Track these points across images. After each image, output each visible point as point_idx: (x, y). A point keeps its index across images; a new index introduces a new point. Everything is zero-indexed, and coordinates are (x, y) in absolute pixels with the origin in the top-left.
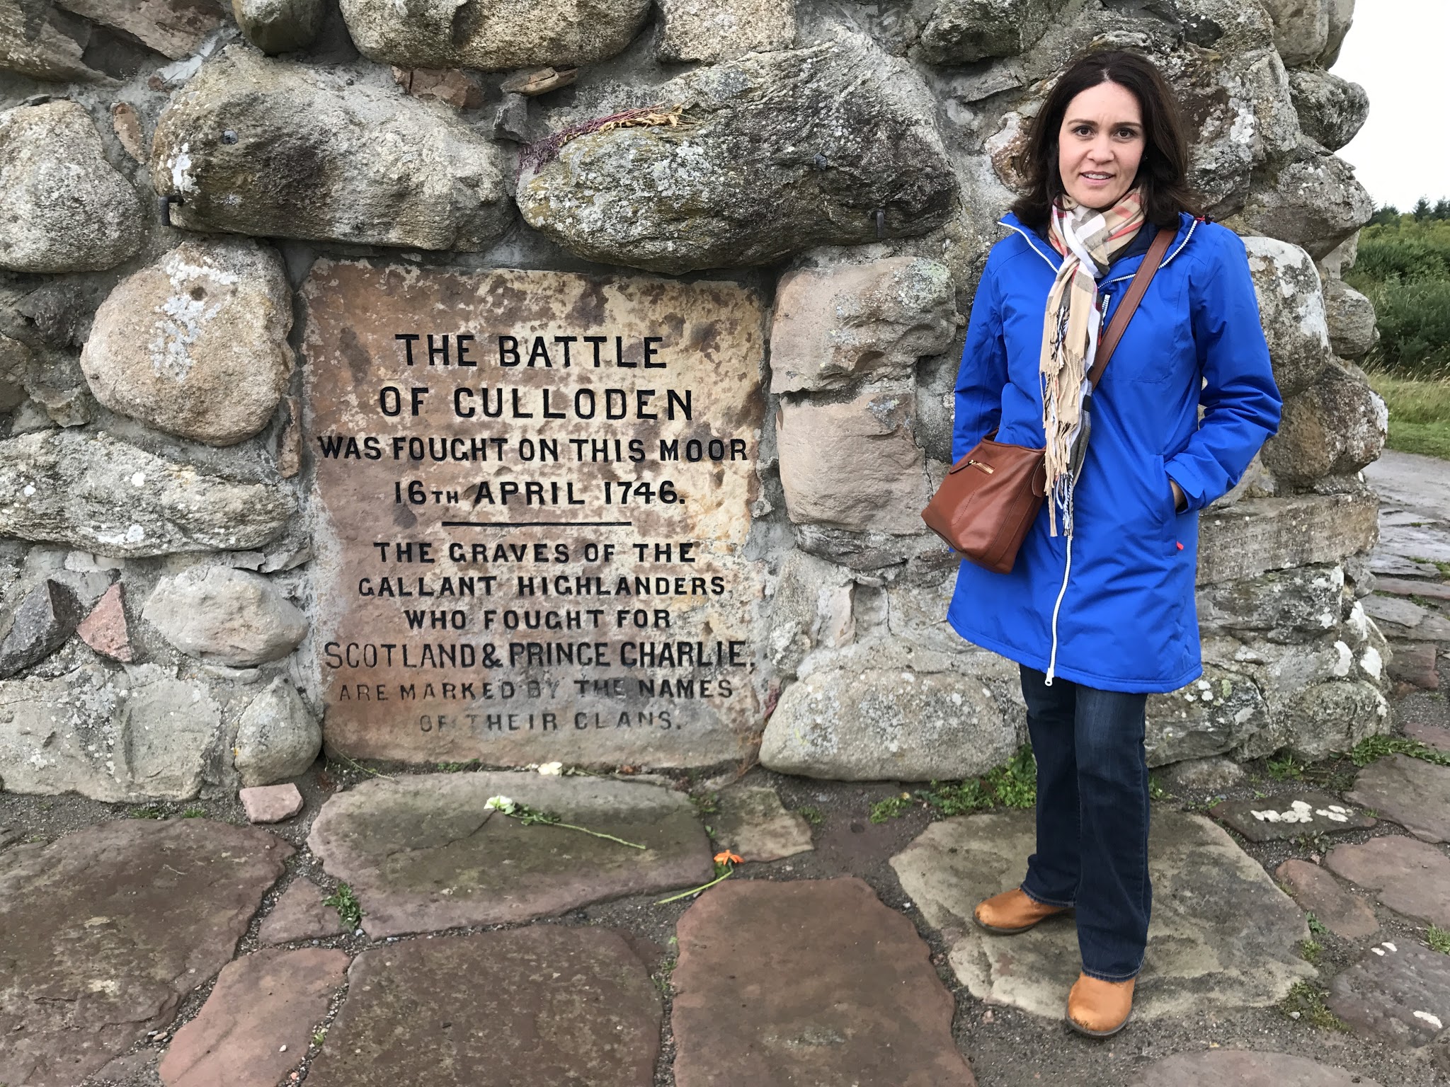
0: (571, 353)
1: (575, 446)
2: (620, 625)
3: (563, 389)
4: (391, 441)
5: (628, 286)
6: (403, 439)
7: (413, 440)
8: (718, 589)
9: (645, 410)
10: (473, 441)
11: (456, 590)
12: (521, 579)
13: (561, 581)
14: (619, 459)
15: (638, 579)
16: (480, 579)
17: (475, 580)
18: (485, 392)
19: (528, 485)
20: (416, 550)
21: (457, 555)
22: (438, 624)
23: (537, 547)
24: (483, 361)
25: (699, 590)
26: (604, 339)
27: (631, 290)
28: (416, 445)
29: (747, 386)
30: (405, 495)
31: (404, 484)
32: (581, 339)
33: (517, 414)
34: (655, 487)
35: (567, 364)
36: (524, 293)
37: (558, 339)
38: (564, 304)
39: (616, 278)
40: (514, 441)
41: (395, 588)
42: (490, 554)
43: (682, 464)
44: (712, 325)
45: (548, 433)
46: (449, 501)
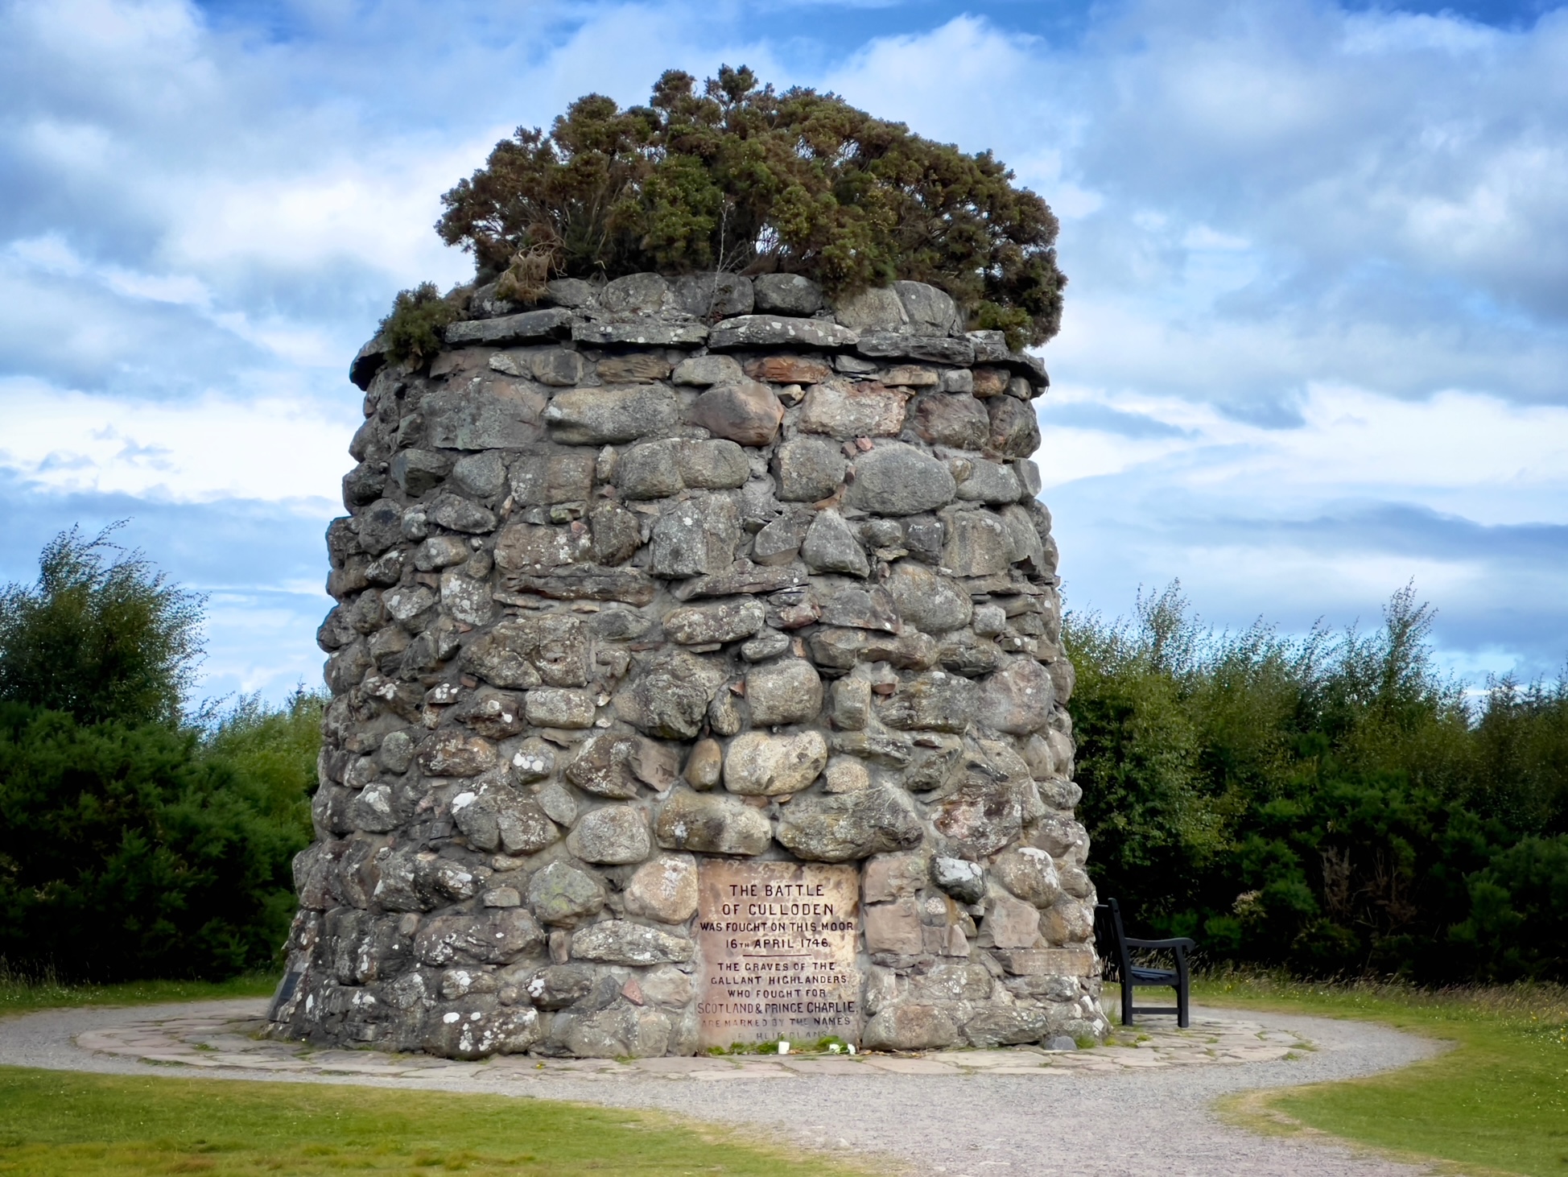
0: (790, 891)
1: (791, 926)
2: (807, 996)
3: (787, 905)
4: (726, 925)
6: (730, 924)
7: (733, 924)
8: (844, 982)
9: (817, 912)
10: (755, 924)
11: (747, 982)
12: (770, 978)
13: (785, 979)
14: (807, 931)
15: (814, 978)
17: (754, 978)
18: (760, 906)
19: (774, 941)
20: (733, 967)
21: (748, 969)
22: (740, 997)
23: (776, 965)
24: (759, 895)
25: (837, 982)
26: (802, 886)
27: (812, 869)
28: (735, 926)
29: (852, 903)
30: (730, 946)
31: (730, 941)
32: (794, 886)
33: (771, 914)
34: (820, 941)
35: (789, 895)
36: (775, 870)
37: (786, 887)
38: (789, 874)
39: (807, 864)
40: (769, 924)
41: (725, 982)
42: (760, 968)
43: (829, 932)
44: (839, 880)
45: (781, 921)
46: (746, 948)
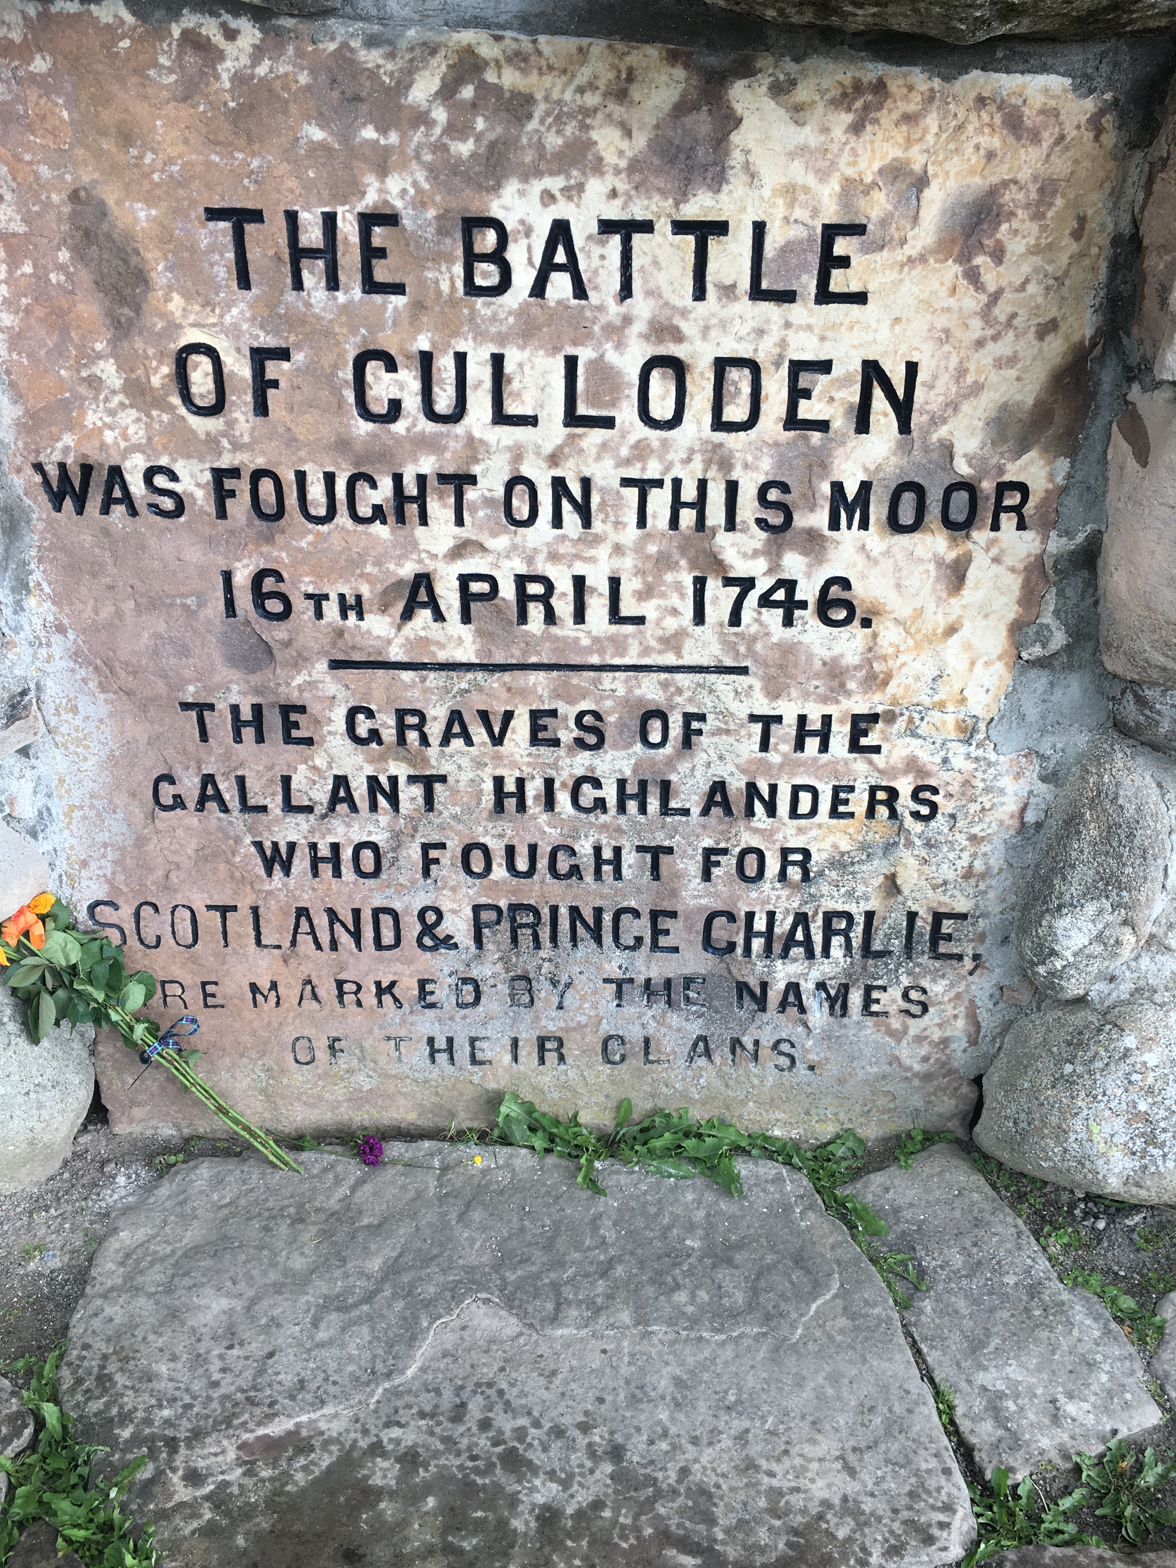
0: (636, 264)
1: (633, 493)
2: (707, 876)
3: (612, 356)
4: (208, 476)
5: (793, 83)
6: (235, 473)
7: (257, 475)
8: (925, 811)
9: (806, 410)
10: (398, 479)
11: (362, 803)
12: (499, 781)
13: (586, 788)
14: (731, 525)
15: (752, 787)
16: (412, 779)
17: (402, 781)
18: (426, 360)
19: (521, 581)
20: (273, 721)
21: (362, 731)
22: (326, 870)
23: (535, 715)
24: (422, 283)
25: (882, 811)
26: (721, 228)
27: (803, 93)
28: (266, 486)
29: (1054, 351)
30: (244, 601)
31: (242, 577)
32: (663, 227)
33: (501, 418)
34: (807, 591)
35: (626, 291)
36: (528, 100)
37: (607, 227)
38: (628, 133)
39: (764, 61)
40: (491, 481)
41: (230, 795)
42: (435, 730)
43: (877, 539)
44: (993, 192)
45: (571, 463)
46: (344, 616)
